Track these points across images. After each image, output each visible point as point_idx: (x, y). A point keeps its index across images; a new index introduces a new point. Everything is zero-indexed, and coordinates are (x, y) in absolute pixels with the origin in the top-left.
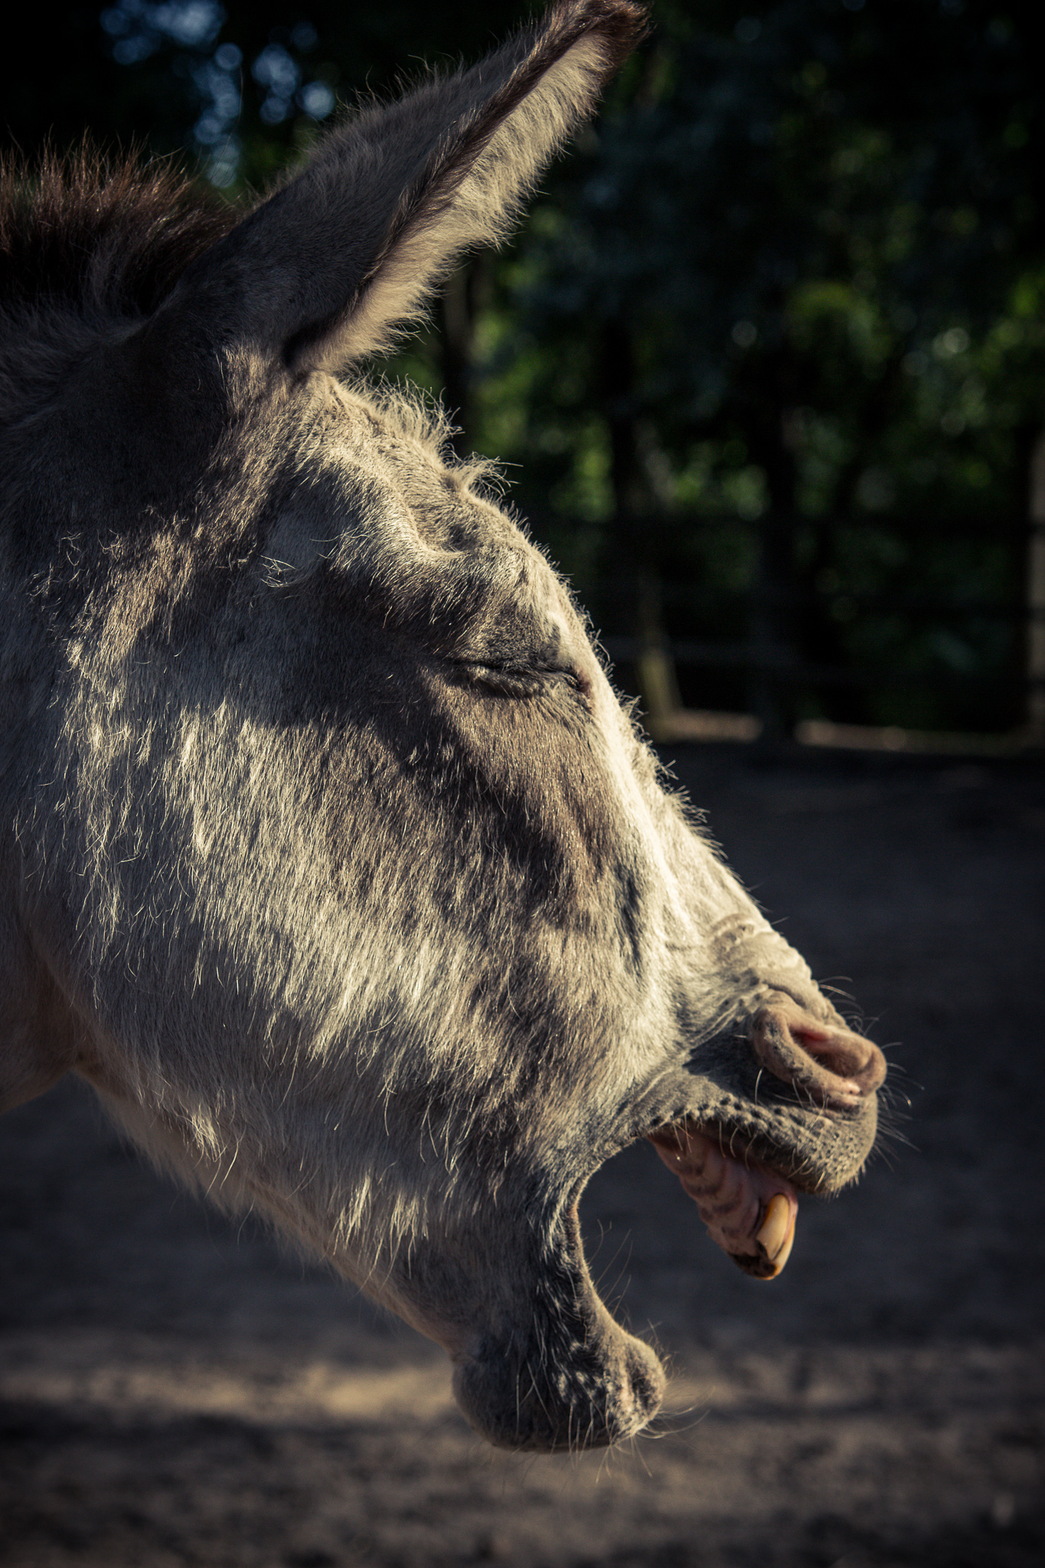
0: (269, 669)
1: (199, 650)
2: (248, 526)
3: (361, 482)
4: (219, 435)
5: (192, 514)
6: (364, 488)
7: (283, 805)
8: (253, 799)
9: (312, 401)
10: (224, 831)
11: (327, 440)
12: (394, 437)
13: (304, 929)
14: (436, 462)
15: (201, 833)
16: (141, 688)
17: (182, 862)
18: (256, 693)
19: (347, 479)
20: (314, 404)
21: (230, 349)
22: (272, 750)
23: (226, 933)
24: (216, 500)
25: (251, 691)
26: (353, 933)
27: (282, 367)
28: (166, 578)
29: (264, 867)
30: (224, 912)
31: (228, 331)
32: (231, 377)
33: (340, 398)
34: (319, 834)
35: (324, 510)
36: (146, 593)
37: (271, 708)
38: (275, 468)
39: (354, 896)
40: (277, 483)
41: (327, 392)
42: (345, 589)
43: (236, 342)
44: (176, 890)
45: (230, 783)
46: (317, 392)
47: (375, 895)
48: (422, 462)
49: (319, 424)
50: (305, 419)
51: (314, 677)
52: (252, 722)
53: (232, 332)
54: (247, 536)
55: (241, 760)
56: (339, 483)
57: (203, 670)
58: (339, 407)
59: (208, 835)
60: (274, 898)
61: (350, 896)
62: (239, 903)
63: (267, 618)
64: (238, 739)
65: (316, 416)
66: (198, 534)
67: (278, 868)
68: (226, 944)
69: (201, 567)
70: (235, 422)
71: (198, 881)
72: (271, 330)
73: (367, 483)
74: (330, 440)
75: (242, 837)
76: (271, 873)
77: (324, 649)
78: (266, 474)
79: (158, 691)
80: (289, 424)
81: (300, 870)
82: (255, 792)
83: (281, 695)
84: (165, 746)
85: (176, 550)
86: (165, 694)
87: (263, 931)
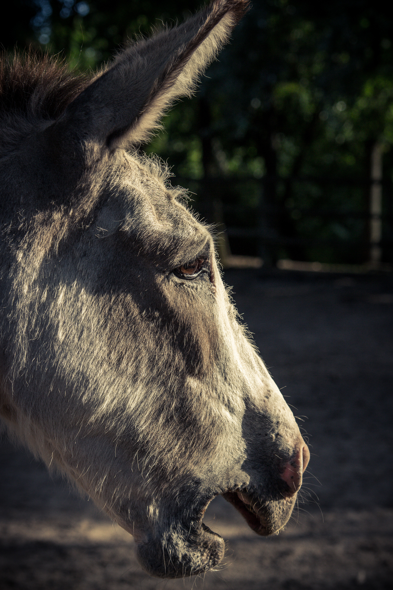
0: (94, 268)
1: (68, 259)
2: (90, 211)
3: (135, 195)
4: (81, 175)
5: (69, 205)
6: (136, 198)
7: (93, 325)
8: (82, 321)
9: (117, 161)
10: (70, 332)
11: (122, 178)
12: (147, 176)
13: (94, 375)
14: (163, 187)
15: (61, 333)
16: (44, 272)
17: (52, 343)
18: (88, 277)
19: (129, 194)
20: (117, 162)
21: (87, 141)
22: (91, 301)
23: (64, 373)
24: (79, 200)
25: (86, 276)
26: (112, 379)
27: (106, 148)
28: (57, 230)
29: (83, 348)
30: (65, 364)
31: (86, 133)
32: (87, 152)
33: (127, 158)
34: (104, 337)
35: (120, 206)
36: (49, 235)
37: (93, 284)
38: (102, 188)
39: (115, 365)
40: (103, 195)
41: (122, 156)
42: (125, 238)
43: (89, 138)
44: (49, 353)
45: (74, 313)
46: (118, 158)
47: (123, 365)
48: (158, 187)
49: (119, 171)
50: (114, 169)
51: (110, 273)
52: (85, 289)
53: (87, 134)
54: (90, 215)
55: (79, 304)
56: (126, 196)
57: (69, 266)
58: (127, 163)
59: (64, 333)
60: (85, 361)
61: (113, 365)
62: (71, 362)
63: (95, 248)
64: (80, 295)
65: (118, 167)
66: (70, 214)
67: (88, 350)
68: (64, 377)
69: (71, 226)
70: (88, 170)
71: (57, 351)
72: (102, 133)
73: (137, 196)
74: (123, 178)
75: (76, 336)
76: (85, 351)
77: (115, 262)
78: (98, 191)
79: (51, 273)
80: (108, 171)
81: (96, 352)
82: (83, 318)
83: (97, 279)
84: (52, 296)
85: (62, 219)
86: (54, 275)
87: (79, 374)
